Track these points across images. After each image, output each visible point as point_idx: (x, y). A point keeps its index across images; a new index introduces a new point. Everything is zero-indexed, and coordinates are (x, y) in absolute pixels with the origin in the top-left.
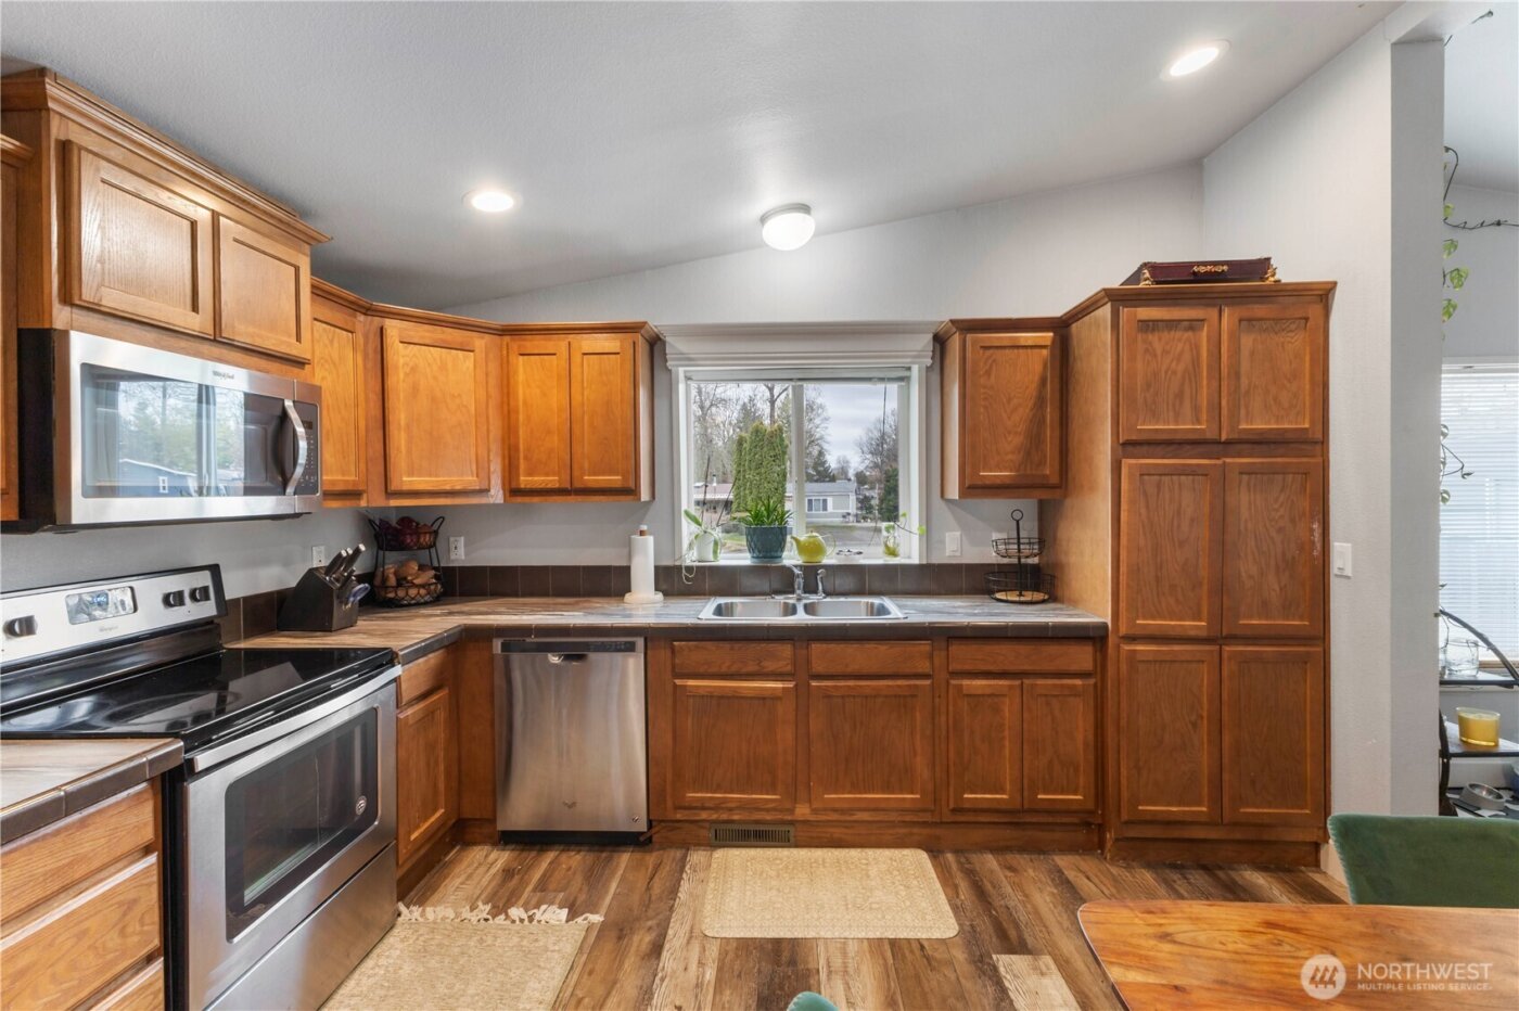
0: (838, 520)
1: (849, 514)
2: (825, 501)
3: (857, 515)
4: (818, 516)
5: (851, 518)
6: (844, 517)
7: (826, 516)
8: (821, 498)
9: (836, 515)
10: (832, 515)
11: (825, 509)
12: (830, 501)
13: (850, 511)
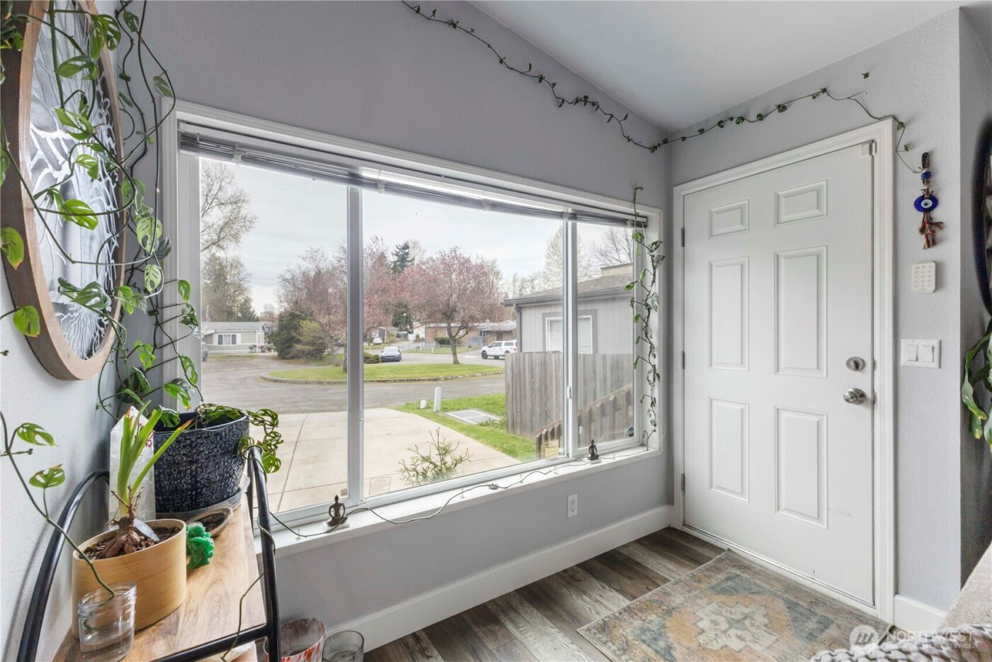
0: (246, 351)
1: (255, 346)
2: (234, 337)
3: (262, 347)
4: (228, 348)
5: (258, 350)
6: (251, 348)
7: (235, 348)
8: (231, 334)
9: (244, 347)
10: (240, 347)
11: (234, 342)
12: (239, 337)
13: (257, 344)
